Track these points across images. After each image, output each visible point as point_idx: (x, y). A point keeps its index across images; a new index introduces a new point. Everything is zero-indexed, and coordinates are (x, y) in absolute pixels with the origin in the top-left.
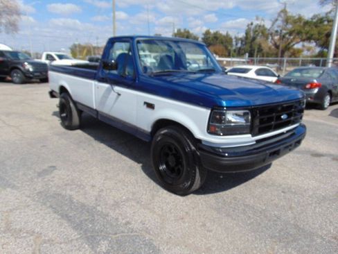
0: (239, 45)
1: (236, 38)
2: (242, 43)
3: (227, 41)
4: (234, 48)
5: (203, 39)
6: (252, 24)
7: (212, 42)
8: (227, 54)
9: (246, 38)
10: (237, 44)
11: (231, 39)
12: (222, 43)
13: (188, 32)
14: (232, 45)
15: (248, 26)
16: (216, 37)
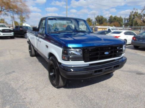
0: (126, 22)
1: (124, 19)
2: (127, 21)
3: (120, 20)
4: (124, 23)
5: (109, 19)
6: (133, 12)
7: (113, 21)
8: (120, 26)
9: (130, 18)
10: (125, 22)
11: (122, 19)
12: (118, 21)
13: (102, 17)
14: (122, 22)
15: (131, 13)
16: (115, 18)
